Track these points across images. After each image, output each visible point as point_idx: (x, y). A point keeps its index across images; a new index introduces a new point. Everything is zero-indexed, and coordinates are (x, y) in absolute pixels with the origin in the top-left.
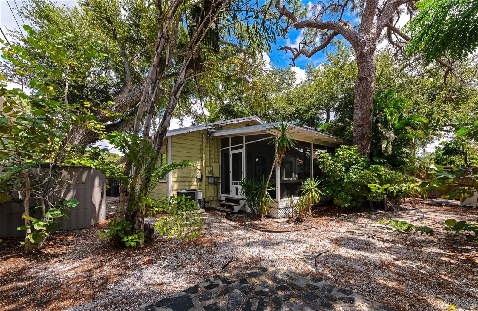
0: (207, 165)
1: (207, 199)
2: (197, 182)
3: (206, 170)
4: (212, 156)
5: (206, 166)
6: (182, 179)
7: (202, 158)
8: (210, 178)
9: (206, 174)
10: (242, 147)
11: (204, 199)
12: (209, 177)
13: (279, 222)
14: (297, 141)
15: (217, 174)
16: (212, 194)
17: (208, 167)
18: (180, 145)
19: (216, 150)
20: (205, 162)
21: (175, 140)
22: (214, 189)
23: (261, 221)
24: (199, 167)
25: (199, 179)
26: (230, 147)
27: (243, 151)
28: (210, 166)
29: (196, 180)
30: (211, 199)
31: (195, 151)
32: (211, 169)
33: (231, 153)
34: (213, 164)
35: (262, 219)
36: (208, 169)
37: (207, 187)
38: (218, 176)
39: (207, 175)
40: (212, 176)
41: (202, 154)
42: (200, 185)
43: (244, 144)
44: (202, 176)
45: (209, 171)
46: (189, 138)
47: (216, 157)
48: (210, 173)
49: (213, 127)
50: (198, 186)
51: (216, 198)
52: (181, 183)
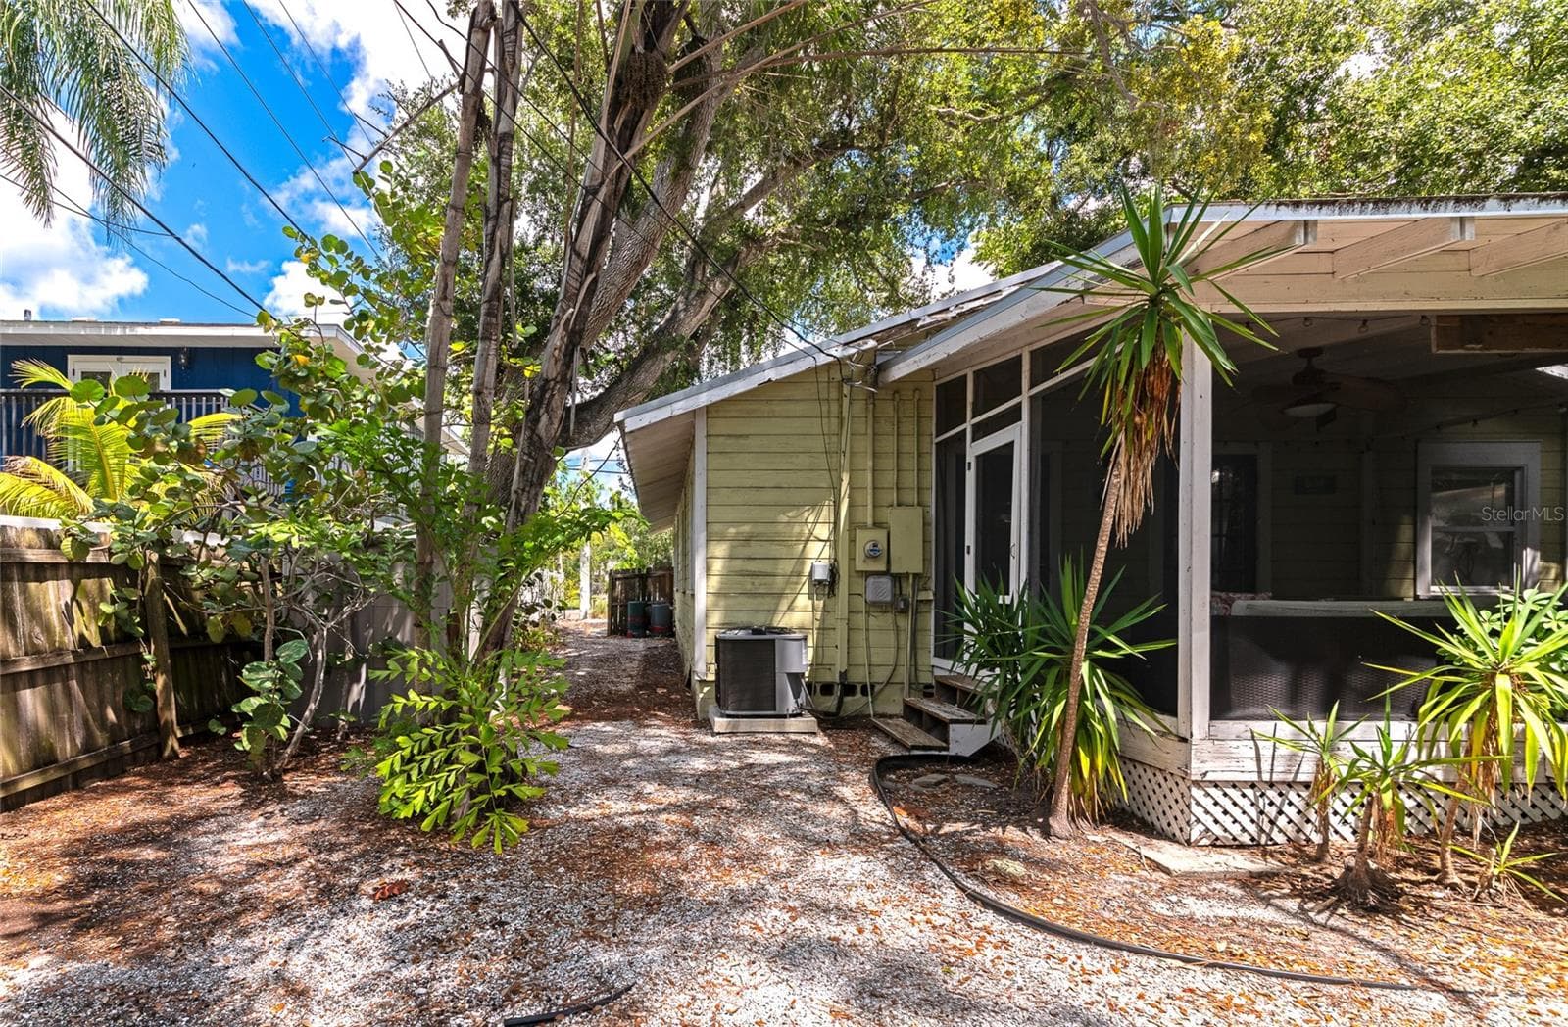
0: (859, 518)
1: (858, 676)
2: (810, 596)
3: (852, 541)
4: (889, 479)
5: (853, 525)
6: (748, 584)
7: (836, 489)
8: (871, 580)
9: (852, 559)
10: (1013, 415)
11: (843, 675)
12: (868, 575)
13: (1167, 871)
14: (1269, 318)
15: (910, 557)
16: (883, 655)
17: (864, 527)
18: (742, 441)
19: (910, 444)
20: (850, 506)
21: (722, 426)
22: (897, 630)
23: (1046, 832)
24: (823, 531)
25: (820, 582)
26: (968, 426)
27: (1018, 436)
28: (877, 525)
29: (805, 589)
30: (881, 676)
31: (803, 461)
32: (880, 536)
33: (974, 450)
34: (891, 516)
35: (1060, 823)
36: (864, 539)
37: (860, 620)
38: (919, 569)
39: (860, 565)
40: (882, 568)
41: (834, 473)
42: (825, 611)
43: (1024, 399)
44: (833, 572)
45: (869, 546)
46: (778, 408)
47: (910, 479)
48: (873, 555)
49: (879, 341)
50: (819, 615)
51: (903, 675)
52: (742, 599)
